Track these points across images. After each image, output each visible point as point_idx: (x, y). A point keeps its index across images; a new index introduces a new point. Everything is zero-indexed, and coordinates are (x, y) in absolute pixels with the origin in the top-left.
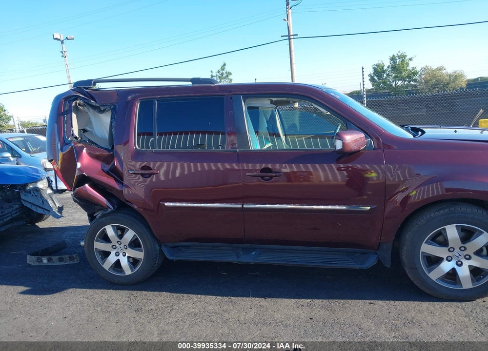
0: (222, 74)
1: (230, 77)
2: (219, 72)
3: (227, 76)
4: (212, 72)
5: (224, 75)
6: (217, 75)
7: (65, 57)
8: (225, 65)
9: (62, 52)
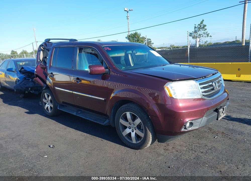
0: (201, 26)
1: (206, 28)
2: (199, 25)
3: (204, 27)
4: (195, 25)
5: (202, 27)
6: (198, 27)
7: (128, 19)
8: (203, 21)
9: (127, 17)
